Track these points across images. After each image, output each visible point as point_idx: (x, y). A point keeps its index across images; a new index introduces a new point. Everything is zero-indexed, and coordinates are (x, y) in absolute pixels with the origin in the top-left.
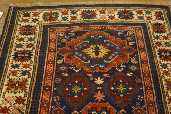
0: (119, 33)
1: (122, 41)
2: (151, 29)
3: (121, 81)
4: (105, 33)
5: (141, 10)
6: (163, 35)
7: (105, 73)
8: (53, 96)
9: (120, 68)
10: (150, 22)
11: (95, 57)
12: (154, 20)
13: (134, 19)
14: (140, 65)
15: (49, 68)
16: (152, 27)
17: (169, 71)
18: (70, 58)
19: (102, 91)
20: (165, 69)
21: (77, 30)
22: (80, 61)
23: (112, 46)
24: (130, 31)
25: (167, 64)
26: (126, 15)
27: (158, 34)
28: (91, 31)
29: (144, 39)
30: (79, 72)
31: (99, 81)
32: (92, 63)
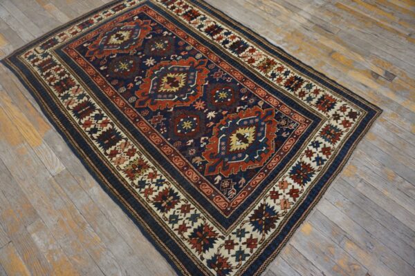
0: (243, 180)
1: (229, 172)
2: (211, 225)
3: (193, 130)
4: (258, 165)
5: (255, 250)
6: (189, 230)
7: (213, 125)
8: (233, 79)
9: (205, 141)
10: (223, 238)
11: (238, 132)
12: (221, 247)
13: (247, 221)
14: (187, 161)
15: (261, 92)
16: (213, 230)
17: (152, 180)
18: (256, 113)
19: (202, 110)
20: (157, 180)
21: (288, 143)
22: (246, 116)
23: (234, 158)
24: (234, 196)
25: (158, 189)
26: (264, 218)
27: (196, 225)
28: (273, 155)
29: (208, 200)
30: (236, 109)
31: (211, 115)
32: (233, 124)
